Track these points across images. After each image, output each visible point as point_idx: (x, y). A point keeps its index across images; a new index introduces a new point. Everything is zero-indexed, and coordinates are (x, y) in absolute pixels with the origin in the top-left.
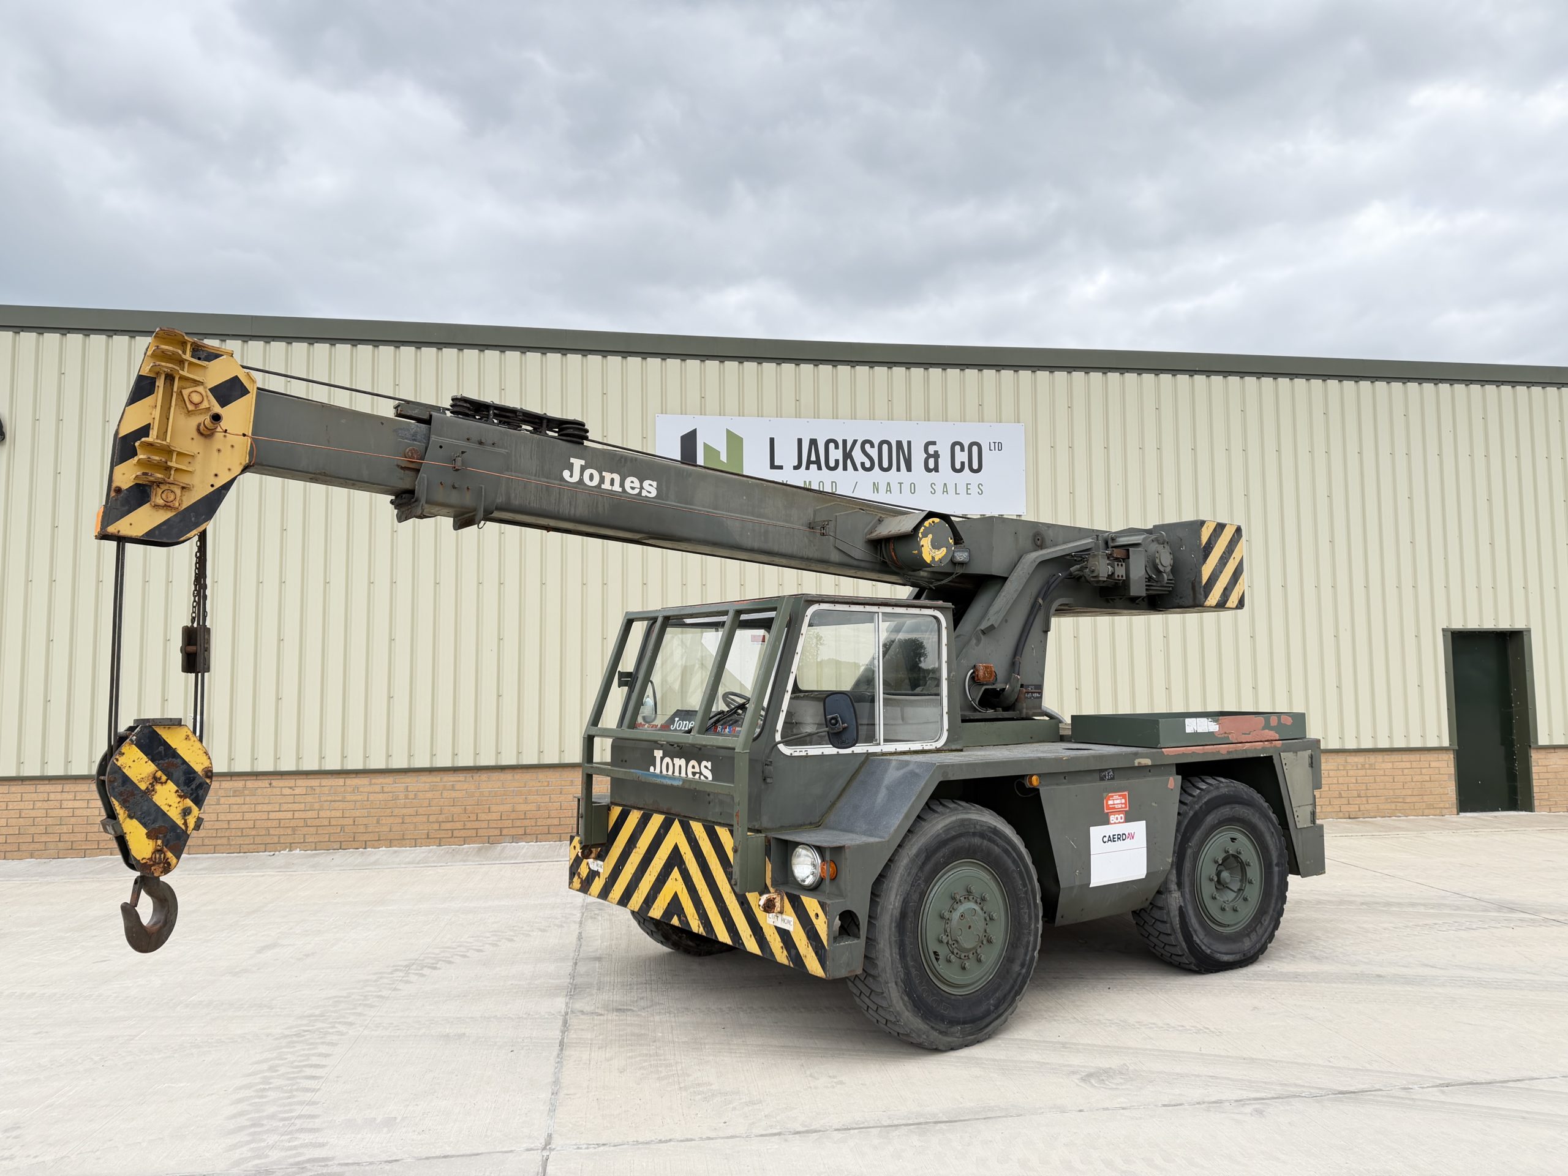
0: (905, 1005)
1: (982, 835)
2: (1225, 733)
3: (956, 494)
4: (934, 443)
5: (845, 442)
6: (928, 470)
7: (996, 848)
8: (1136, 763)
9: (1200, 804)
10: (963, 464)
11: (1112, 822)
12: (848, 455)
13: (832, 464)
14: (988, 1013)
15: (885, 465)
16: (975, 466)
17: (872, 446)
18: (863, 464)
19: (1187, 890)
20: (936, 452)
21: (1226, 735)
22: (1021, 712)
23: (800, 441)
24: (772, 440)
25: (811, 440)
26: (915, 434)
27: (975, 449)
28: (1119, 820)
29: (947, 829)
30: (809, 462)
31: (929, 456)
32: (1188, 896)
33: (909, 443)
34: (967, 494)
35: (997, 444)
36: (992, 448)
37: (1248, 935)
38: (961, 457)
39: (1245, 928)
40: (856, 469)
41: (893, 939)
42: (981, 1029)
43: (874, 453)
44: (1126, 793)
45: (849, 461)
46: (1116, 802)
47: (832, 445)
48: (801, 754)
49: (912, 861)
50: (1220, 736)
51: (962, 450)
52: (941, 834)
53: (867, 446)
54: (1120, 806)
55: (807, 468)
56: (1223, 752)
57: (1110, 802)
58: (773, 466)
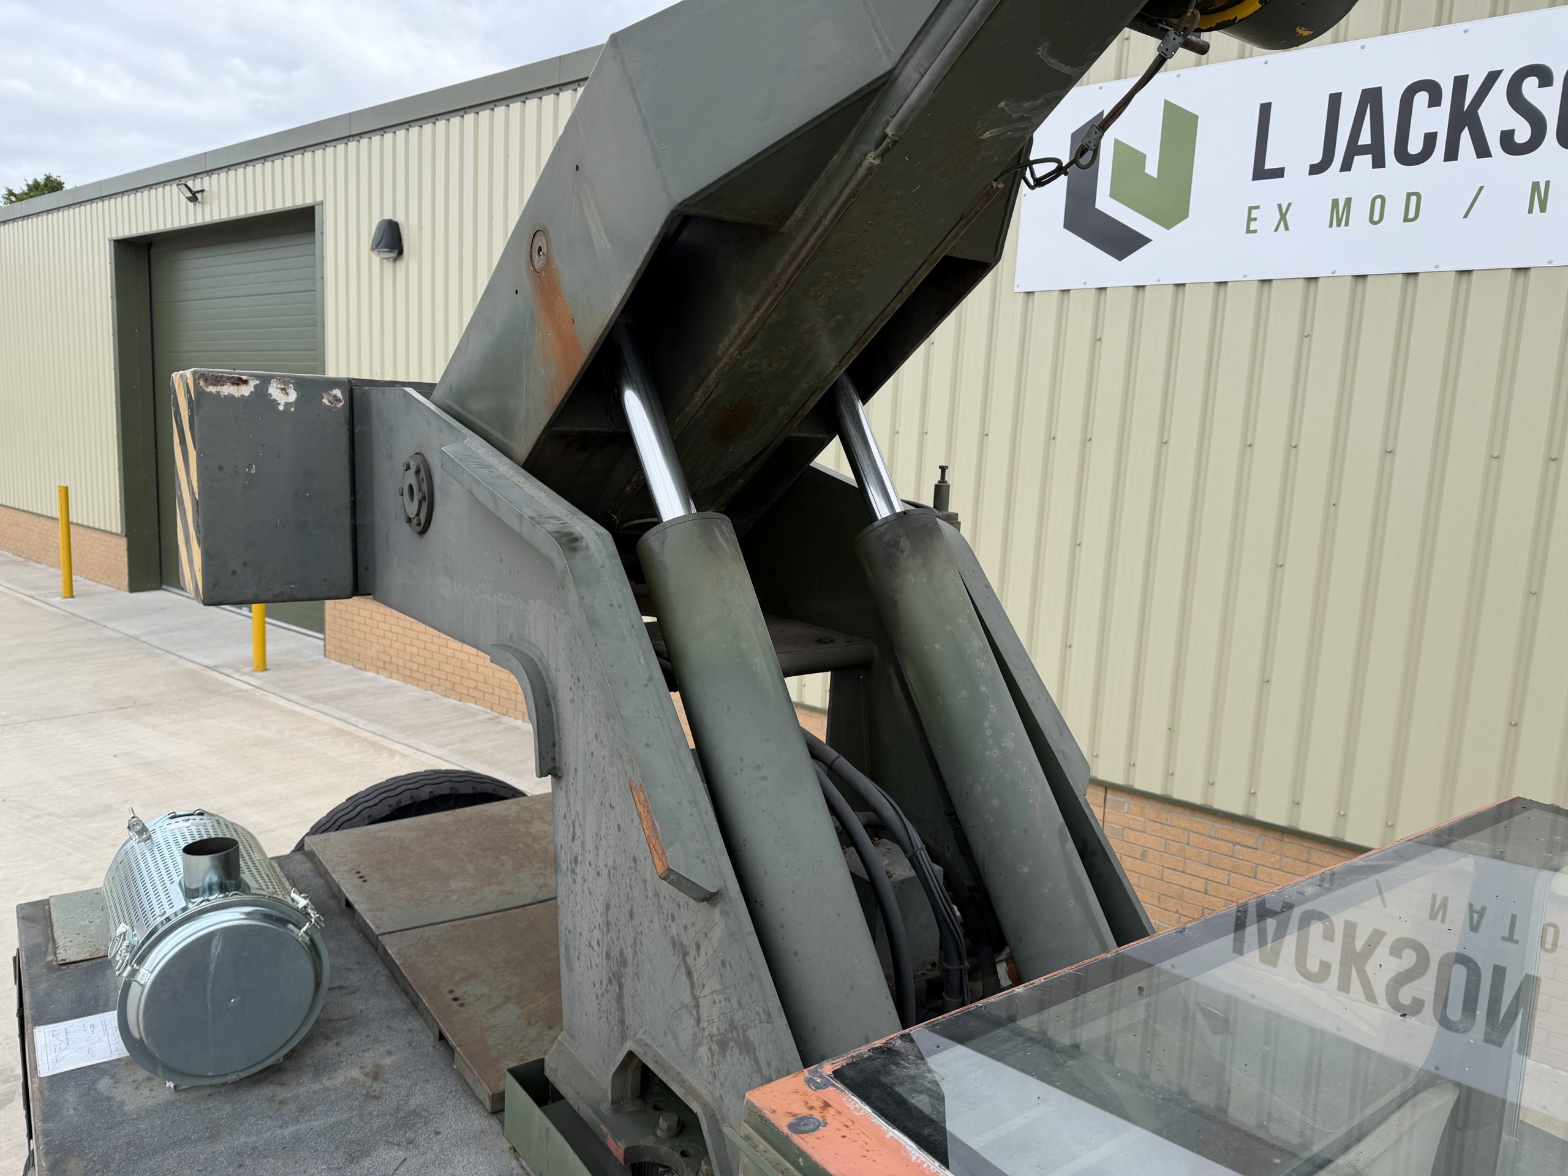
5: (1461, 82)
12: (1465, 118)
13: (1415, 146)
17: (1549, 79)
18: (1507, 138)
23: (1335, 101)
24: (1265, 110)
25: (1365, 93)
30: (1354, 149)
40: (1483, 151)
43: (1548, 97)
45: (1465, 136)
47: (1421, 98)
53: (1531, 85)
58: (1261, 172)
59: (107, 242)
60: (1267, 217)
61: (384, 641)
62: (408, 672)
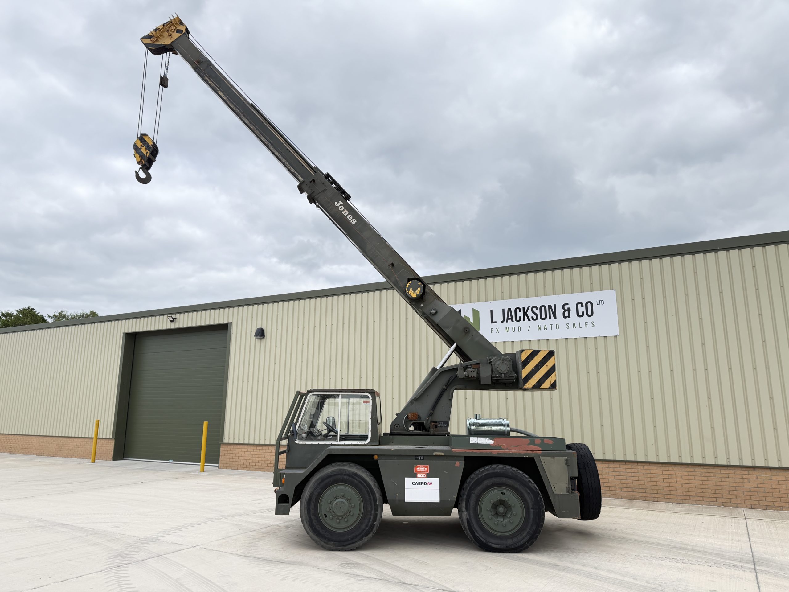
0: (310, 530)
1: (349, 475)
2: (499, 445)
3: (580, 327)
4: (567, 304)
5: (524, 308)
6: (565, 317)
7: (356, 481)
8: (434, 454)
9: (482, 475)
10: (583, 313)
11: (418, 477)
12: (525, 314)
13: (518, 319)
14: (348, 540)
15: (543, 317)
16: (590, 313)
17: (537, 308)
18: (532, 318)
19: (471, 512)
20: (569, 308)
21: (499, 446)
22: (430, 433)
23: (503, 310)
24: (491, 311)
25: (508, 309)
26: (557, 301)
27: (589, 305)
28: (423, 476)
29: (332, 472)
30: (508, 319)
31: (565, 310)
32: (472, 514)
33: (555, 305)
34: (586, 327)
35: (601, 302)
36: (598, 303)
37: (512, 538)
38: (582, 309)
39: (511, 535)
41: (305, 506)
42: (344, 546)
43: (537, 312)
44: (428, 466)
45: (526, 317)
46: (421, 469)
47: (518, 310)
48: (303, 443)
49: (316, 481)
50: (495, 446)
51: (582, 306)
52: (329, 473)
53: (534, 309)
54: (424, 471)
55: (507, 321)
56: (495, 453)
57: (417, 469)
58: (492, 322)
59: (122, 334)
60: (495, 331)
61: (247, 458)
62: (257, 467)
